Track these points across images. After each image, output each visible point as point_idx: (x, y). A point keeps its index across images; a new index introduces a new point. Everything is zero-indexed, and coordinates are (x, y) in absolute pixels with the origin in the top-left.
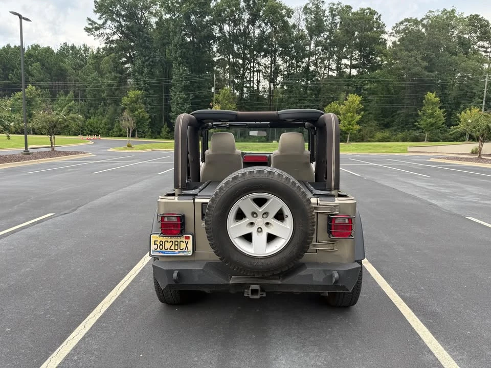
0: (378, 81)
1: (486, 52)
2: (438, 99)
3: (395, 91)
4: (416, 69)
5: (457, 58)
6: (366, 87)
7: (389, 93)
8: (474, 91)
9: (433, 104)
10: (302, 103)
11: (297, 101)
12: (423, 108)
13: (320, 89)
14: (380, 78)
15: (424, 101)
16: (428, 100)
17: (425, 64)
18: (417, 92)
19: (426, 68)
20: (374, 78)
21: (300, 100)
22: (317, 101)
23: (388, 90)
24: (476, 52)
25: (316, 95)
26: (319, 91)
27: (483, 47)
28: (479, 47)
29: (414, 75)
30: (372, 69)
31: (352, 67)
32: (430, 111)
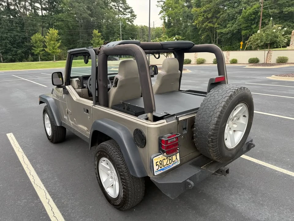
0: (62, 21)
1: (116, 8)
2: (100, 34)
3: (73, 28)
4: (85, 15)
5: (104, 10)
6: (55, 24)
7: (70, 29)
8: (115, 30)
9: (98, 37)
10: (11, 33)
11: (7, 31)
12: (93, 39)
13: (23, 23)
14: (64, 19)
15: (93, 35)
16: (95, 34)
17: (89, 12)
18: (87, 29)
19: (89, 15)
20: (60, 18)
21: (9, 30)
22: (23, 32)
23: (69, 27)
24: (111, 8)
25: (21, 27)
26: (23, 25)
27: (114, 6)
28: (113, 5)
29: (84, 18)
30: (58, 12)
31: (43, 9)
32: (97, 41)
